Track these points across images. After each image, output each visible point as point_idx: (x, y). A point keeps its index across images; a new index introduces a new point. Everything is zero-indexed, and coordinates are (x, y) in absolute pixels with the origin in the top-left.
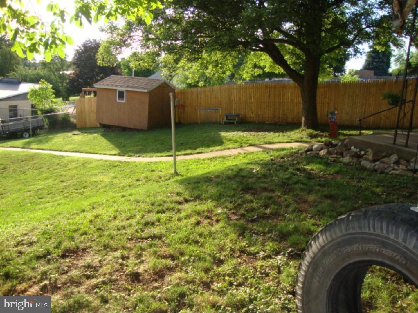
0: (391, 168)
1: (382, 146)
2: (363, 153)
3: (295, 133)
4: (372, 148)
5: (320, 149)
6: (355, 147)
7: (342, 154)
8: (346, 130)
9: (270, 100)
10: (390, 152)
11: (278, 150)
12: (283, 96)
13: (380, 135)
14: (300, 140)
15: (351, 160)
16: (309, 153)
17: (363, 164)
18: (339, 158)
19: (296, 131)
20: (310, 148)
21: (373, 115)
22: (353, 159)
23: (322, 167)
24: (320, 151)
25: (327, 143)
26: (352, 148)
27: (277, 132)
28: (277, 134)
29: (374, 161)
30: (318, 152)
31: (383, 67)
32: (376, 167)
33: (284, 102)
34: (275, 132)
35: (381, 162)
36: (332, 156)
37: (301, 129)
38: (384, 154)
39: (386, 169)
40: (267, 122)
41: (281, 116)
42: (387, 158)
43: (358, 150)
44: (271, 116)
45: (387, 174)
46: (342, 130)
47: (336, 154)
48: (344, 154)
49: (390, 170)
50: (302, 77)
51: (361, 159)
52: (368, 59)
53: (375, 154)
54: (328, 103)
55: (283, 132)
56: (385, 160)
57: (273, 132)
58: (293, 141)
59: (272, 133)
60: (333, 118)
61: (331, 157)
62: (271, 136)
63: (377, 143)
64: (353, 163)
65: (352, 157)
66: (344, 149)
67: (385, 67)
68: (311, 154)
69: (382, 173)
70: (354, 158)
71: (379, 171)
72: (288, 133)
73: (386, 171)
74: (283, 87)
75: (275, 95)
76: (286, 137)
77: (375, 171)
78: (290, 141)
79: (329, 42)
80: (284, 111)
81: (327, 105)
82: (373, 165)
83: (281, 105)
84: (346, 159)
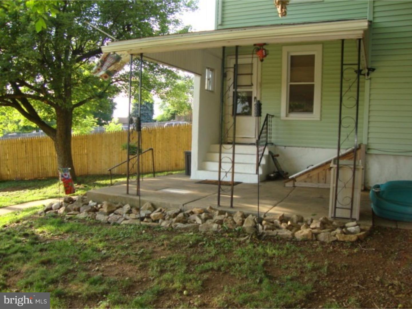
0: (123, 219)
1: (116, 197)
2: (99, 206)
3: (52, 188)
4: (108, 200)
5: (59, 207)
6: (94, 201)
7: (79, 210)
8: (103, 180)
9: (27, 155)
10: (124, 202)
11: (27, 210)
12: (41, 151)
13: (119, 186)
14: (55, 195)
15: (87, 215)
16: (47, 212)
17: (98, 218)
18: (76, 214)
19: (53, 186)
20: (49, 207)
21: (117, 166)
22: (89, 214)
23: (53, 228)
24: (59, 209)
25: (67, 200)
26: (91, 202)
27: (34, 189)
28: (33, 191)
29: (109, 213)
30: (57, 210)
31: (147, 114)
32: (109, 219)
33: (43, 157)
34: (31, 190)
35: (116, 214)
36: (70, 213)
37: (58, 184)
38: (117, 206)
39: (118, 220)
40: (26, 179)
41: (40, 171)
42: (121, 208)
43: (95, 204)
44: (30, 172)
45: (119, 225)
46: (99, 180)
47: (75, 210)
48: (81, 209)
49: (122, 220)
50: (54, 131)
51: (97, 213)
52: (134, 107)
53: (109, 206)
54: (87, 154)
55: (40, 188)
56: (118, 211)
57: (29, 189)
58: (47, 198)
59: (28, 191)
60: (66, 175)
61: (68, 214)
62: (26, 195)
63: (112, 194)
64: (89, 218)
65: (88, 212)
66: (81, 204)
67: (149, 114)
68: (49, 213)
69: (114, 224)
70: (90, 212)
71: (112, 223)
72: (45, 189)
73: (119, 222)
74: (40, 142)
75: (32, 150)
76: (41, 194)
77: (109, 223)
78: (44, 198)
79: (83, 95)
80: (43, 165)
81: (86, 156)
82: (107, 217)
83: (40, 160)
84: (82, 215)
